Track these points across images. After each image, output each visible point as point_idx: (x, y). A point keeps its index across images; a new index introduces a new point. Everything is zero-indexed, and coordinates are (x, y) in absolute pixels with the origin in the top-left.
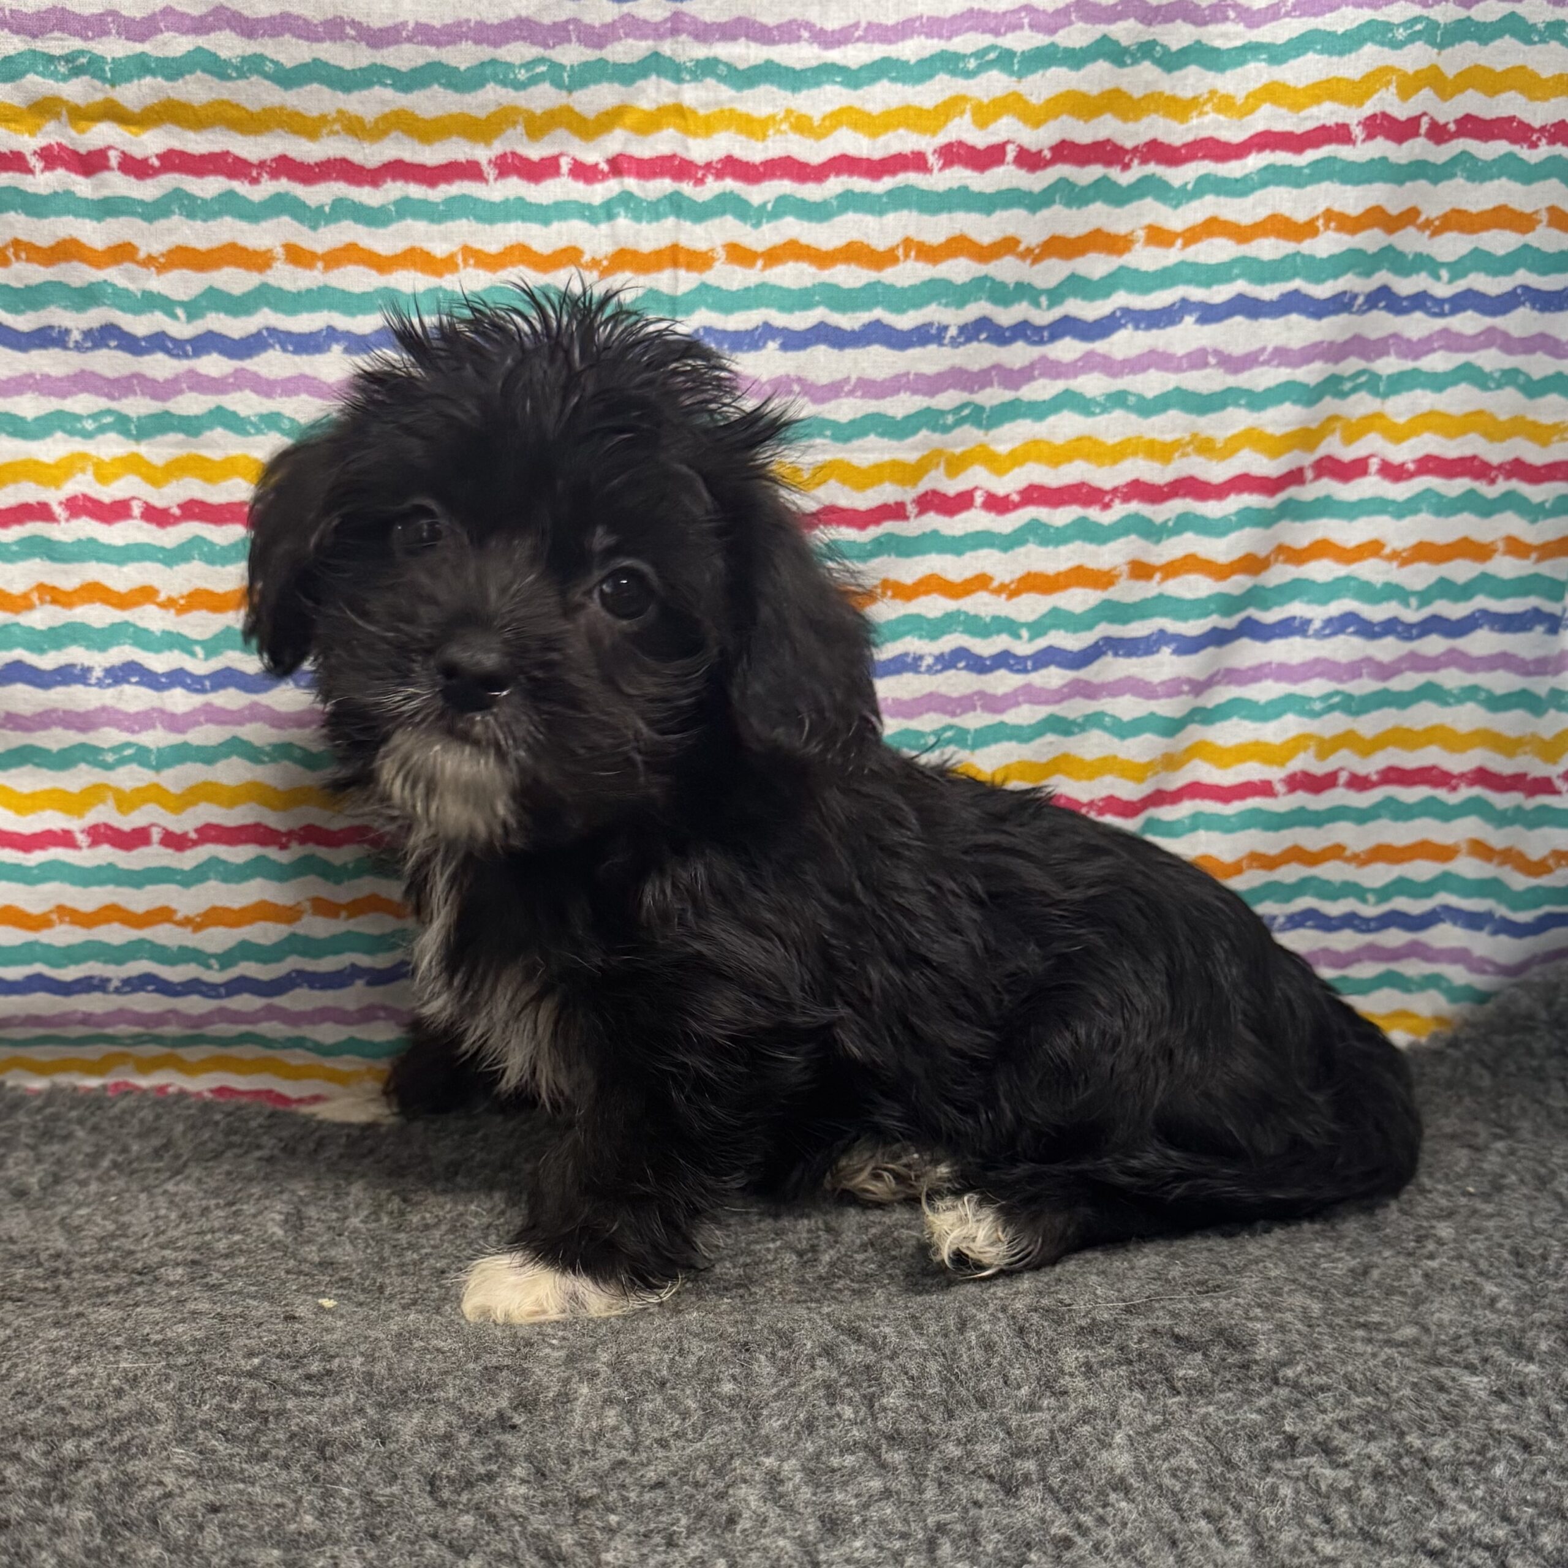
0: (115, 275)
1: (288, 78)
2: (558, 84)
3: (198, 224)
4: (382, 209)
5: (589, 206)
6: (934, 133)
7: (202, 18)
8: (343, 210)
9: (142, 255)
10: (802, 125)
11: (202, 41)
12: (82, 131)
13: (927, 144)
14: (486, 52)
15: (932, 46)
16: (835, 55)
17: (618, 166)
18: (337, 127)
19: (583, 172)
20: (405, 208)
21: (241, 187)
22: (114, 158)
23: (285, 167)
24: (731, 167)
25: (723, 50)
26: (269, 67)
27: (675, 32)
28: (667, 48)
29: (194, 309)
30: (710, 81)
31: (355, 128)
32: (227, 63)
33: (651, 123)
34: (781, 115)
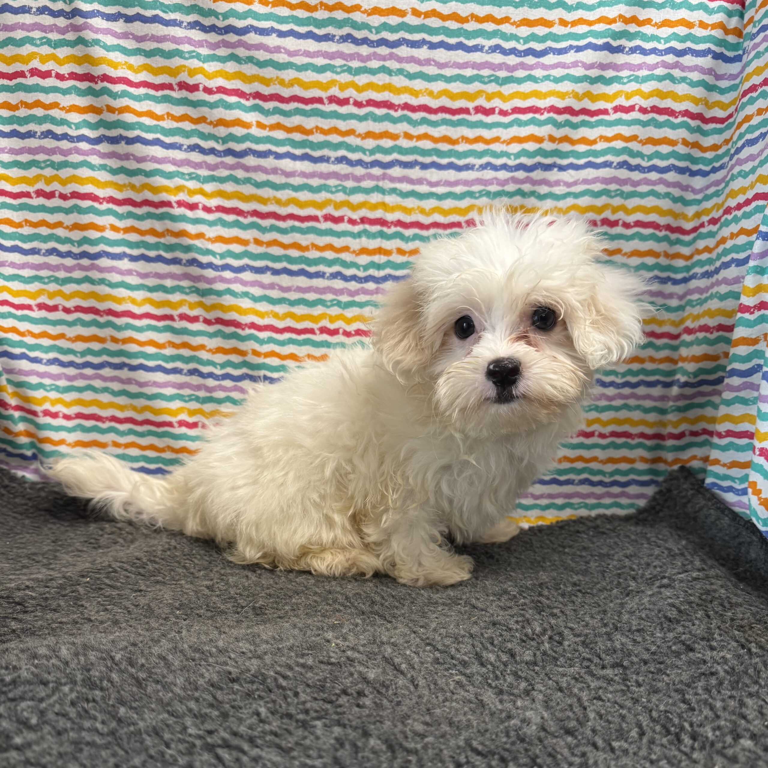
0: (198, 243)
1: (258, 185)
2: (345, 193)
3: (226, 229)
4: (286, 229)
5: (353, 233)
7: (233, 165)
8: (273, 228)
9: (207, 237)
10: (422, 211)
11: (232, 172)
12: (191, 196)
14: (322, 182)
15: (465, 189)
16: (434, 190)
17: (364, 220)
19: (352, 222)
20: (293, 229)
21: (241, 219)
22: (200, 206)
23: (255, 213)
24: (399, 223)
25: (398, 186)
26: (253, 182)
27: (383, 179)
28: (381, 184)
29: (222, 256)
30: (394, 195)
31: (278, 202)
32: (240, 179)
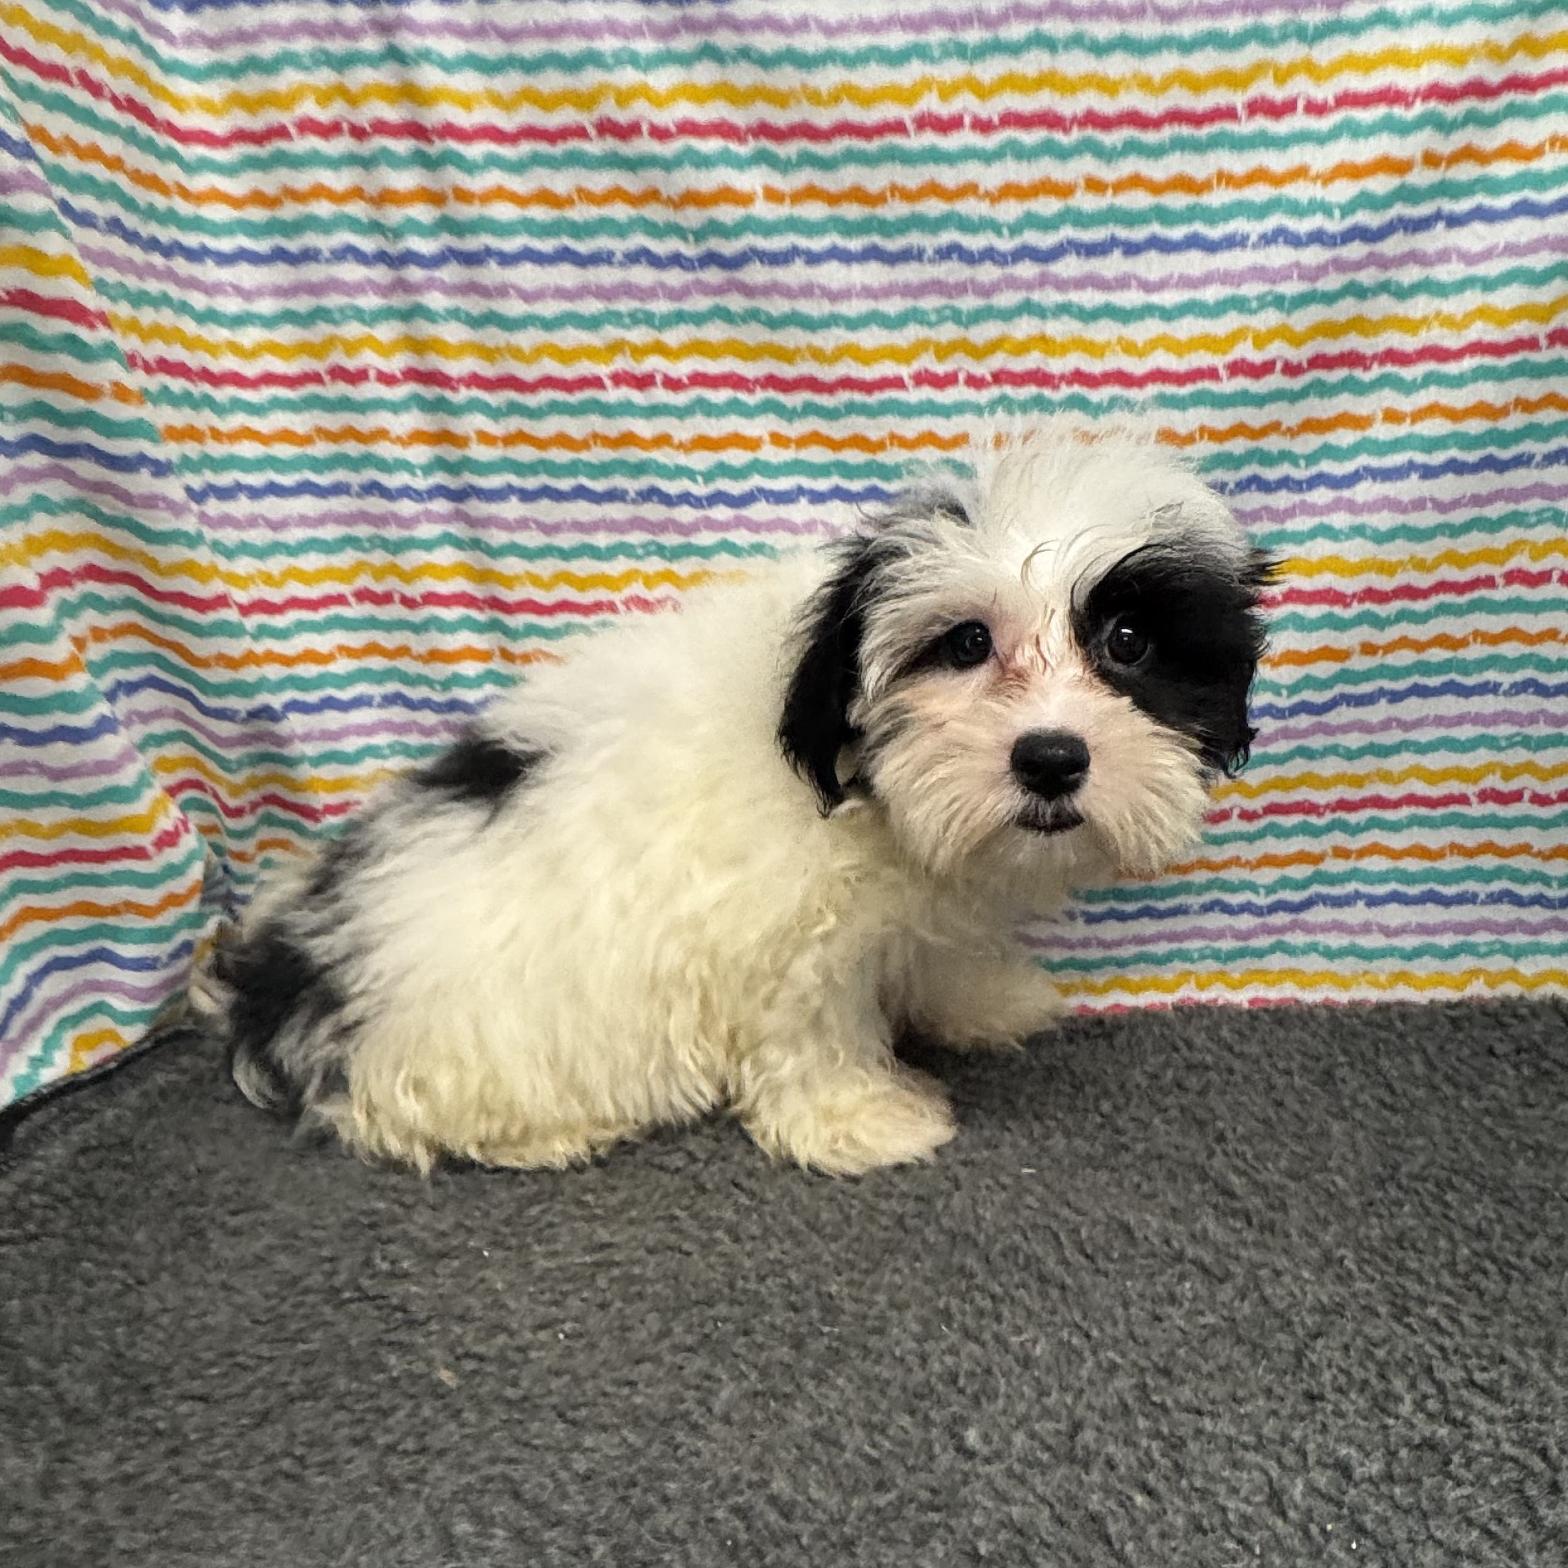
6: (1224, 353)
13: (1219, 361)
18: (807, 355)
33: (1021, 349)
34: (1114, 340)
